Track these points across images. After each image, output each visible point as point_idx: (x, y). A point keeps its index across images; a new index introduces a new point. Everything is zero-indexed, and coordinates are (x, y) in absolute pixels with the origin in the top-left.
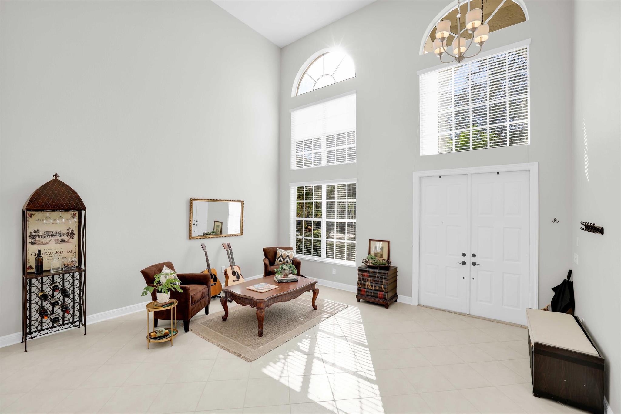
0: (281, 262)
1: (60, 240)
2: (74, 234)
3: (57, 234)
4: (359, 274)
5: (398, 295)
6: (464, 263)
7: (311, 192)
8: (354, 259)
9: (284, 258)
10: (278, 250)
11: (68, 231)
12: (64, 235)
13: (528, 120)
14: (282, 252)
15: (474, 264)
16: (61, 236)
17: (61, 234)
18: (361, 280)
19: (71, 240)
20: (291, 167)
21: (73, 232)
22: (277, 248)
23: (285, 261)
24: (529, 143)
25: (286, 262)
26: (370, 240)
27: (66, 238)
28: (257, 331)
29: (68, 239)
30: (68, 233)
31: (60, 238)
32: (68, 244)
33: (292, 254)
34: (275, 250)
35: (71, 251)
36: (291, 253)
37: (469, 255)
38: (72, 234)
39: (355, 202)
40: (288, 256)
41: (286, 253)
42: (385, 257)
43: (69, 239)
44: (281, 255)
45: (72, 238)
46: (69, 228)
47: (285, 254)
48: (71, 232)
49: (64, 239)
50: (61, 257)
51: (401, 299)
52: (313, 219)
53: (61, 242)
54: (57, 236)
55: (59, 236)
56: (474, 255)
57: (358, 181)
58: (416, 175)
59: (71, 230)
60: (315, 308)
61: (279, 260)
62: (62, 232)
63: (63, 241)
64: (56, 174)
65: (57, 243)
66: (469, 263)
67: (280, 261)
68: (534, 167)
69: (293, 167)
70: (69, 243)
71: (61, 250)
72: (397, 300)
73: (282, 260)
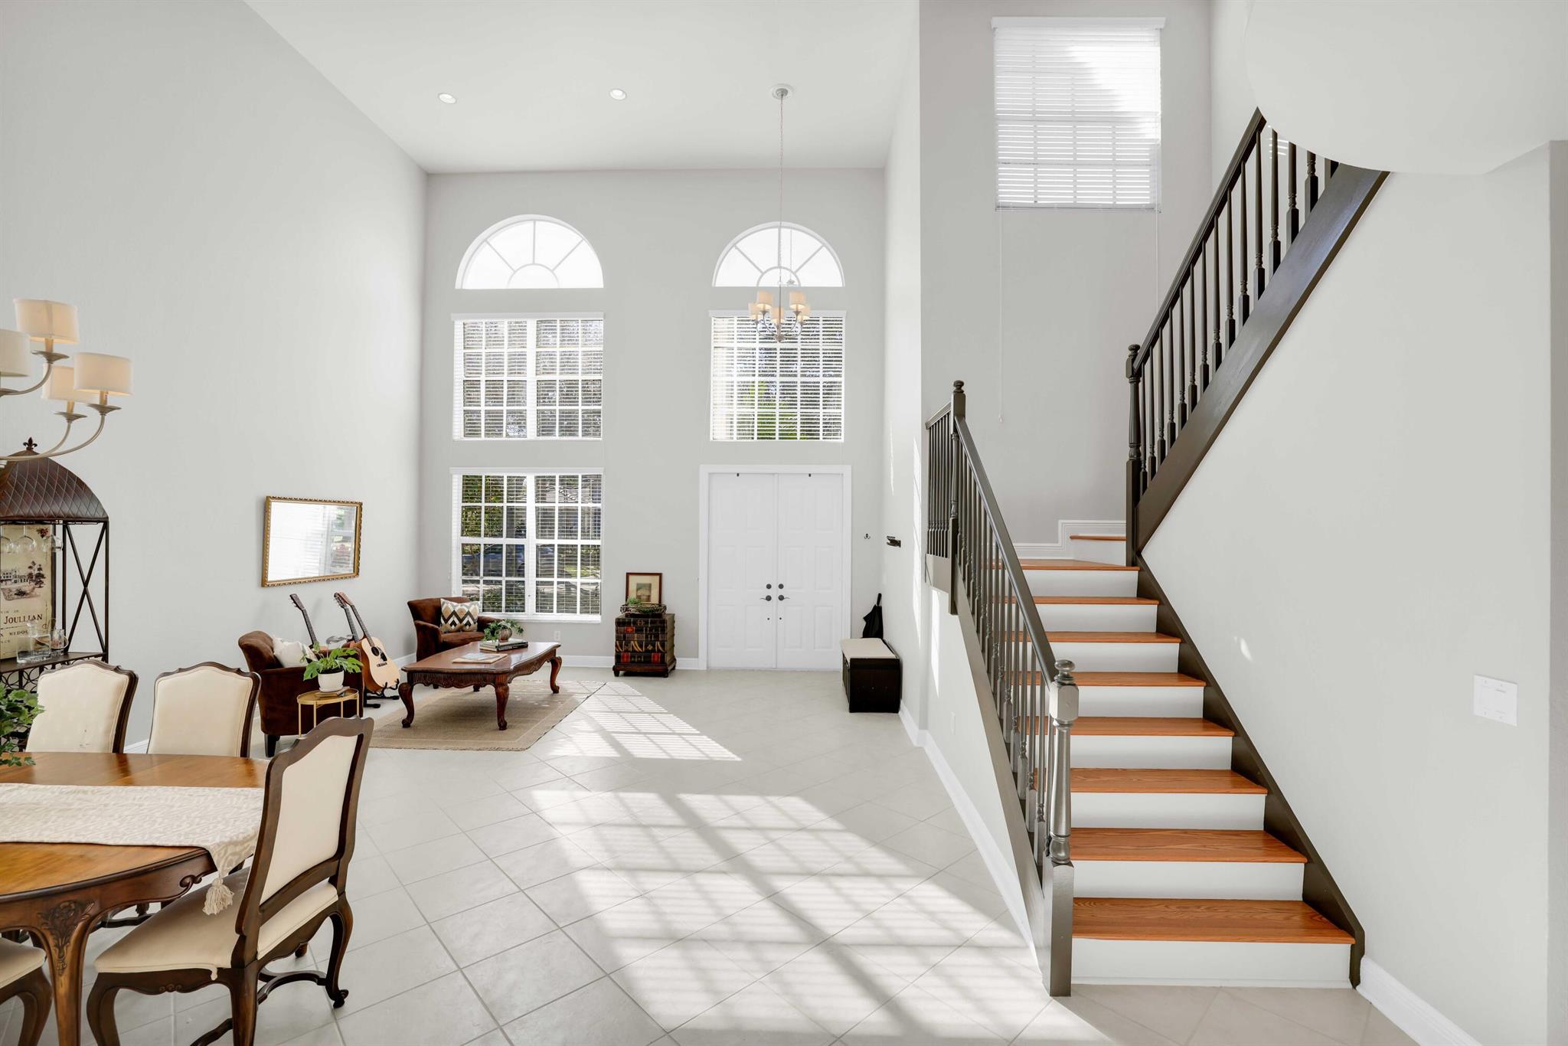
0: (455, 625)
1: (14, 591)
2: (43, 576)
3: (7, 577)
4: (617, 631)
5: (677, 659)
6: (769, 598)
7: (500, 487)
8: (596, 610)
9: (461, 617)
10: (444, 603)
11: (30, 571)
12: (22, 579)
13: (842, 411)
14: (454, 607)
15: (781, 598)
16: (15, 582)
17: (16, 577)
18: (622, 639)
19: (37, 590)
20: (454, 434)
21: (41, 572)
22: (442, 600)
23: (465, 622)
24: (842, 440)
25: (466, 625)
26: (628, 574)
27: (26, 586)
28: (495, 724)
29: (31, 587)
30: (30, 575)
31: (14, 587)
32: (32, 599)
33: (475, 608)
34: (435, 604)
35: (36, 617)
36: (473, 606)
37: (775, 586)
38: (40, 576)
39: (599, 510)
40: (469, 613)
41: (464, 607)
42: (655, 600)
43: (34, 588)
44: (454, 613)
45: (40, 587)
46: (34, 563)
47: (461, 611)
48: (36, 572)
49: (23, 589)
50: (16, 630)
51: (681, 663)
52: (504, 541)
53: (16, 596)
54: (9, 582)
55: (13, 581)
56: (781, 586)
57: (604, 472)
58: (704, 470)
59: (36, 567)
60: (555, 689)
61: (450, 622)
62: (17, 574)
63: (21, 594)
64: (30, 440)
65: (8, 598)
66: (775, 598)
67: (454, 623)
68: (847, 470)
69: (456, 434)
70: (32, 597)
71: (16, 615)
72: (675, 666)
73: (457, 622)
